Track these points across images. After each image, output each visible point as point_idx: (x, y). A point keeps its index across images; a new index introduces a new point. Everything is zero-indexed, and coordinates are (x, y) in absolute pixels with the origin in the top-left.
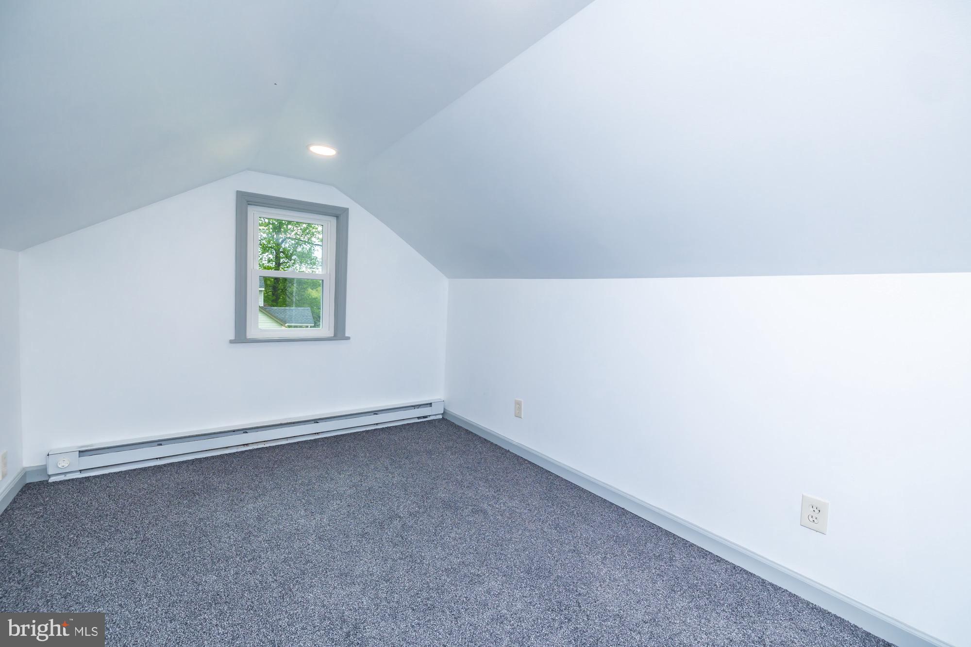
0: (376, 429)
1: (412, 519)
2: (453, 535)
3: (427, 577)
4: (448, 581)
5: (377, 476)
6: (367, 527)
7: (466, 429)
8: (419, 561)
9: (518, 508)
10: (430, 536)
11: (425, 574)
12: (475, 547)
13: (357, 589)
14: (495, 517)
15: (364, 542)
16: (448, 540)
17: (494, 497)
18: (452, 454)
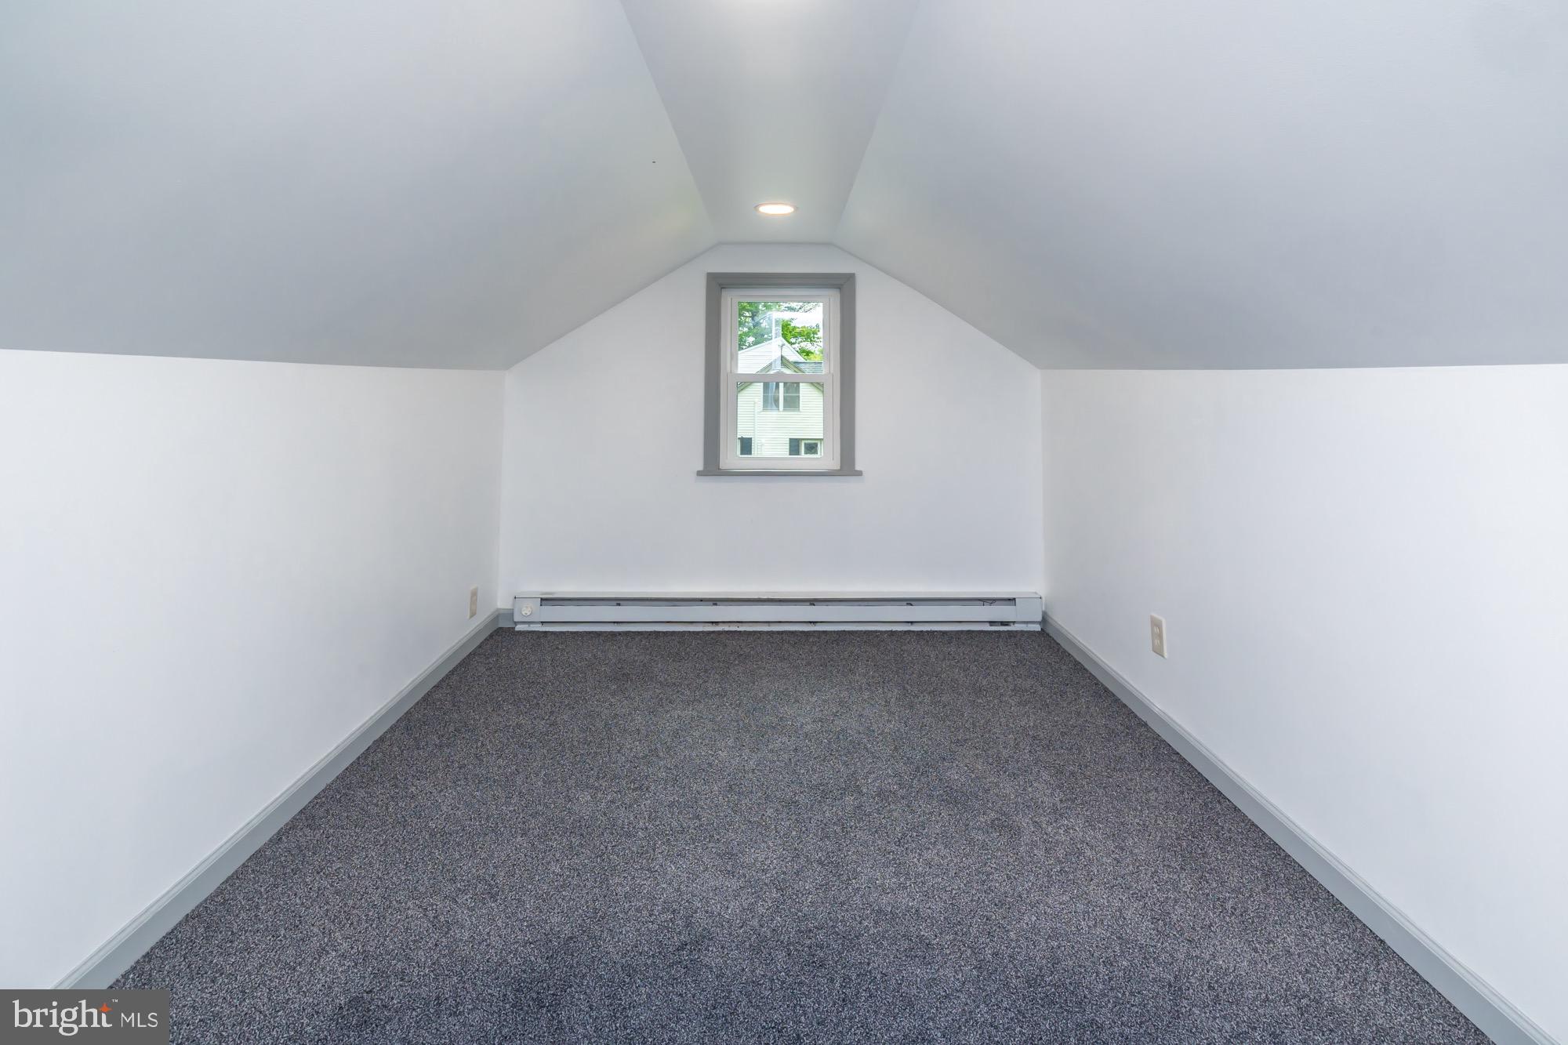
0: (909, 632)
1: (877, 803)
2: (928, 855)
3: (842, 910)
4: (871, 932)
5: (866, 712)
6: (801, 793)
7: (1076, 661)
8: (845, 878)
9: (1092, 848)
10: (889, 842)
11: (842, 904)
12: (954, 892)
13: (733, 884)
14: (1032, 848)
15: (784, 815)
16: (915, 860)
17: (1055, 810)
18: (1019, 704)
